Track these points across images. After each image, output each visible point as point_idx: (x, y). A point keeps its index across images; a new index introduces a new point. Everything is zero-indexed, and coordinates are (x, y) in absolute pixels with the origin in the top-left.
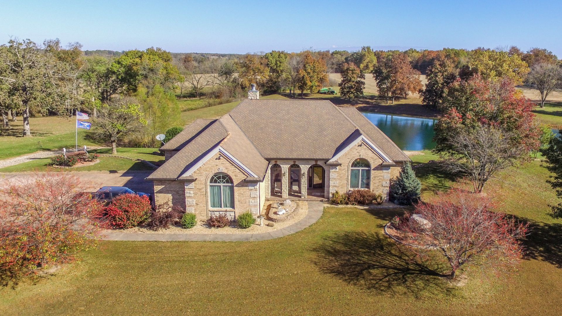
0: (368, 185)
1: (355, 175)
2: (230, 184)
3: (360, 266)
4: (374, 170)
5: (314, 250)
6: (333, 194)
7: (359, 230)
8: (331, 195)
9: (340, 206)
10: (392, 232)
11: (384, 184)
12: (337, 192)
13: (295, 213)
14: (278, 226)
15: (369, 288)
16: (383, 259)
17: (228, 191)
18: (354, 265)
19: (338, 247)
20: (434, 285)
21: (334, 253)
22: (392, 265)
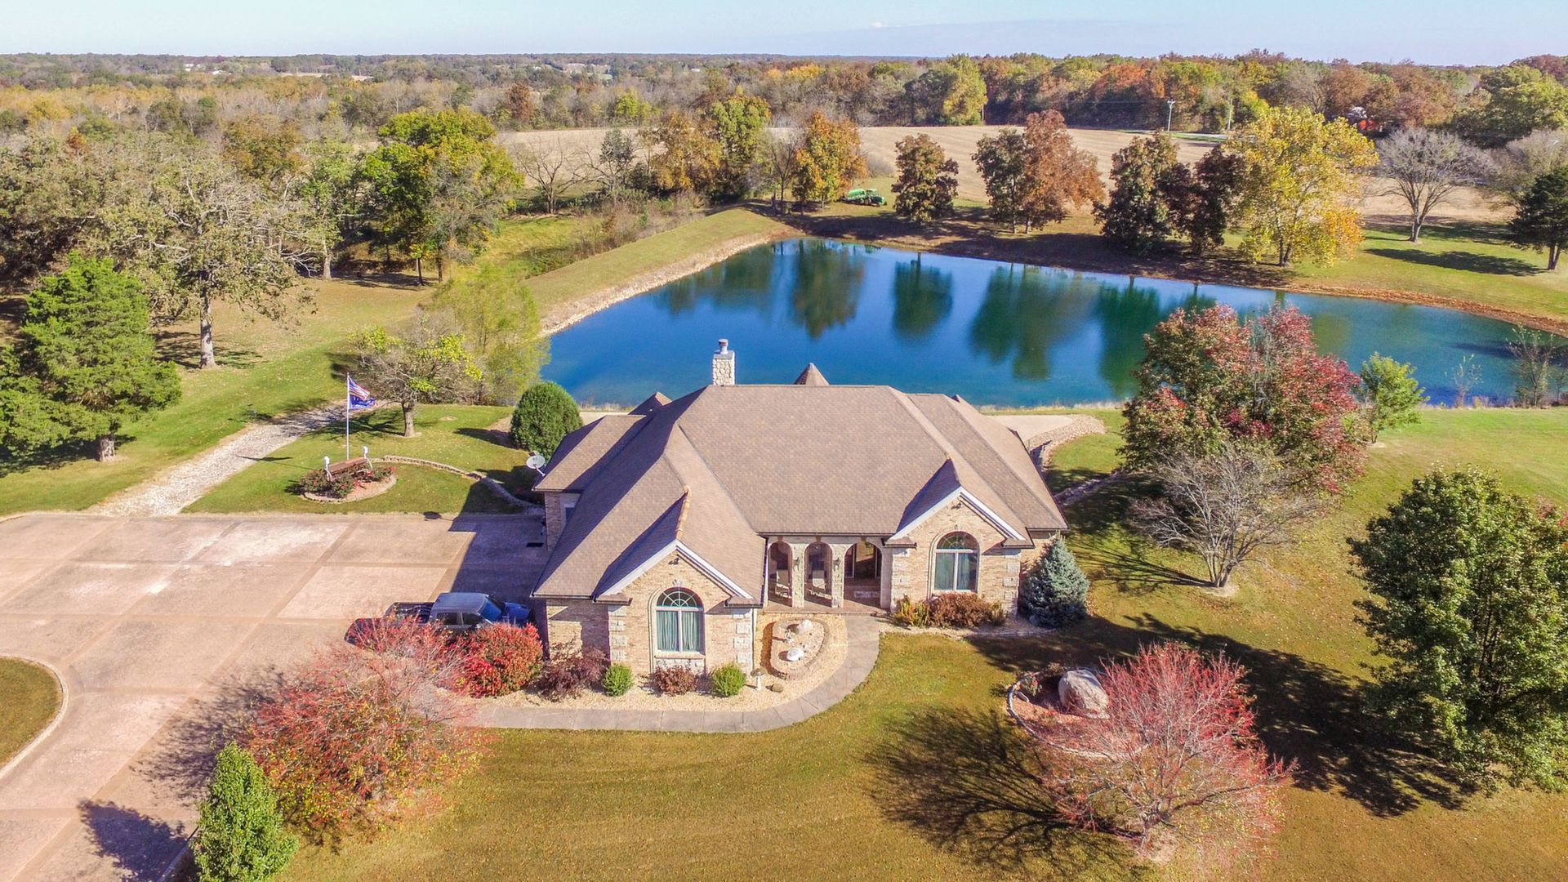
0: (972, 580)
1: (944, 564)
2: (697, 609)
3: (959, 803)
4: (985, 554)
5: (869, 759)
6: (898, 602)
7: (957, 702)
8: (893, 604)
9: (914, 631)
10: (1024, 709)
11: (1007, 581)
12: (906, 600)
13: (823, 655)
14: (793, 691)
15: (978, 862)
16: (1005, 785)
17: (692, 621)
18: (949, 800)
19: (917, 752)
20: (1105, 858)
21: (906, 768)
22: (1022, 802)
